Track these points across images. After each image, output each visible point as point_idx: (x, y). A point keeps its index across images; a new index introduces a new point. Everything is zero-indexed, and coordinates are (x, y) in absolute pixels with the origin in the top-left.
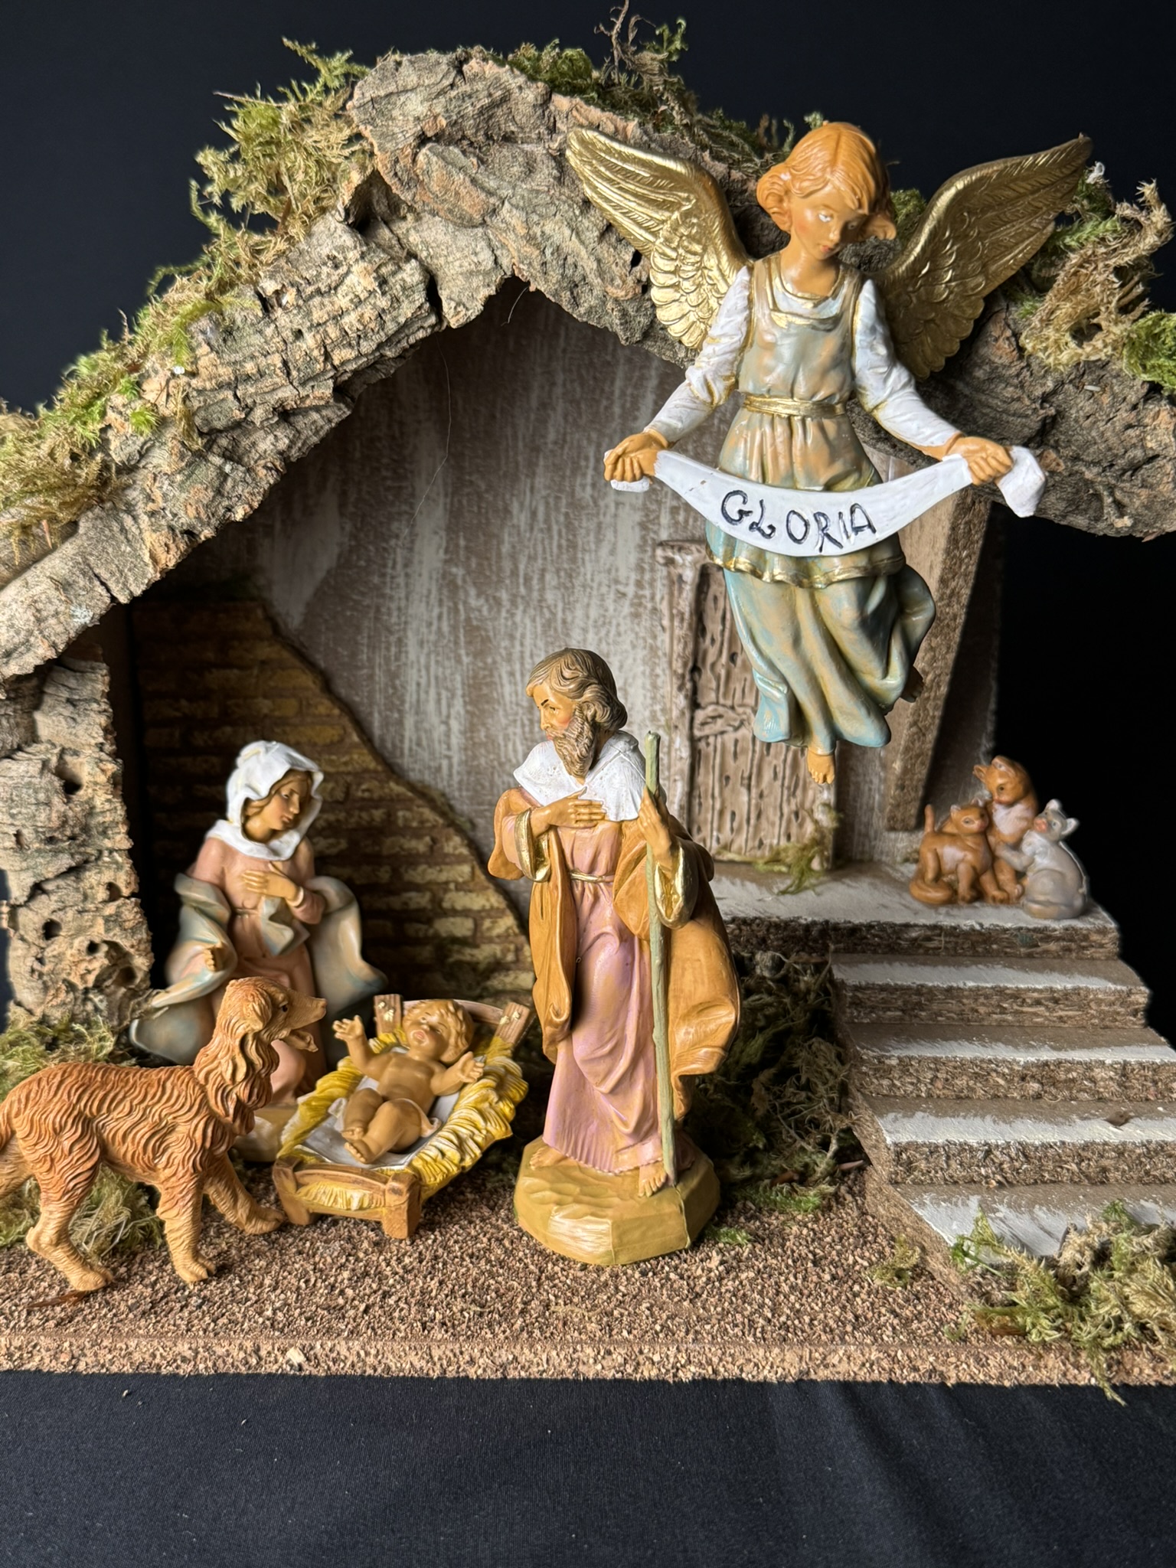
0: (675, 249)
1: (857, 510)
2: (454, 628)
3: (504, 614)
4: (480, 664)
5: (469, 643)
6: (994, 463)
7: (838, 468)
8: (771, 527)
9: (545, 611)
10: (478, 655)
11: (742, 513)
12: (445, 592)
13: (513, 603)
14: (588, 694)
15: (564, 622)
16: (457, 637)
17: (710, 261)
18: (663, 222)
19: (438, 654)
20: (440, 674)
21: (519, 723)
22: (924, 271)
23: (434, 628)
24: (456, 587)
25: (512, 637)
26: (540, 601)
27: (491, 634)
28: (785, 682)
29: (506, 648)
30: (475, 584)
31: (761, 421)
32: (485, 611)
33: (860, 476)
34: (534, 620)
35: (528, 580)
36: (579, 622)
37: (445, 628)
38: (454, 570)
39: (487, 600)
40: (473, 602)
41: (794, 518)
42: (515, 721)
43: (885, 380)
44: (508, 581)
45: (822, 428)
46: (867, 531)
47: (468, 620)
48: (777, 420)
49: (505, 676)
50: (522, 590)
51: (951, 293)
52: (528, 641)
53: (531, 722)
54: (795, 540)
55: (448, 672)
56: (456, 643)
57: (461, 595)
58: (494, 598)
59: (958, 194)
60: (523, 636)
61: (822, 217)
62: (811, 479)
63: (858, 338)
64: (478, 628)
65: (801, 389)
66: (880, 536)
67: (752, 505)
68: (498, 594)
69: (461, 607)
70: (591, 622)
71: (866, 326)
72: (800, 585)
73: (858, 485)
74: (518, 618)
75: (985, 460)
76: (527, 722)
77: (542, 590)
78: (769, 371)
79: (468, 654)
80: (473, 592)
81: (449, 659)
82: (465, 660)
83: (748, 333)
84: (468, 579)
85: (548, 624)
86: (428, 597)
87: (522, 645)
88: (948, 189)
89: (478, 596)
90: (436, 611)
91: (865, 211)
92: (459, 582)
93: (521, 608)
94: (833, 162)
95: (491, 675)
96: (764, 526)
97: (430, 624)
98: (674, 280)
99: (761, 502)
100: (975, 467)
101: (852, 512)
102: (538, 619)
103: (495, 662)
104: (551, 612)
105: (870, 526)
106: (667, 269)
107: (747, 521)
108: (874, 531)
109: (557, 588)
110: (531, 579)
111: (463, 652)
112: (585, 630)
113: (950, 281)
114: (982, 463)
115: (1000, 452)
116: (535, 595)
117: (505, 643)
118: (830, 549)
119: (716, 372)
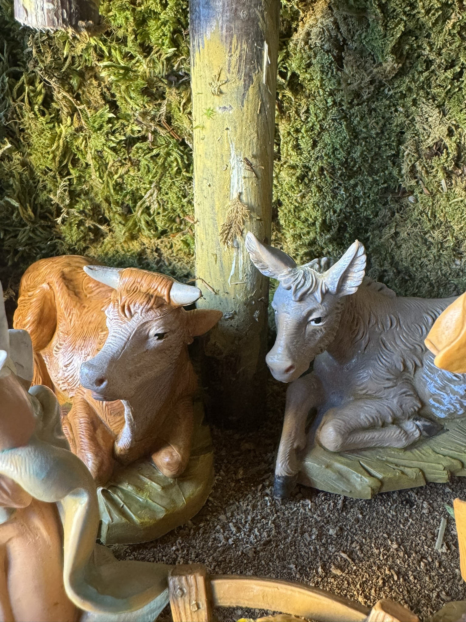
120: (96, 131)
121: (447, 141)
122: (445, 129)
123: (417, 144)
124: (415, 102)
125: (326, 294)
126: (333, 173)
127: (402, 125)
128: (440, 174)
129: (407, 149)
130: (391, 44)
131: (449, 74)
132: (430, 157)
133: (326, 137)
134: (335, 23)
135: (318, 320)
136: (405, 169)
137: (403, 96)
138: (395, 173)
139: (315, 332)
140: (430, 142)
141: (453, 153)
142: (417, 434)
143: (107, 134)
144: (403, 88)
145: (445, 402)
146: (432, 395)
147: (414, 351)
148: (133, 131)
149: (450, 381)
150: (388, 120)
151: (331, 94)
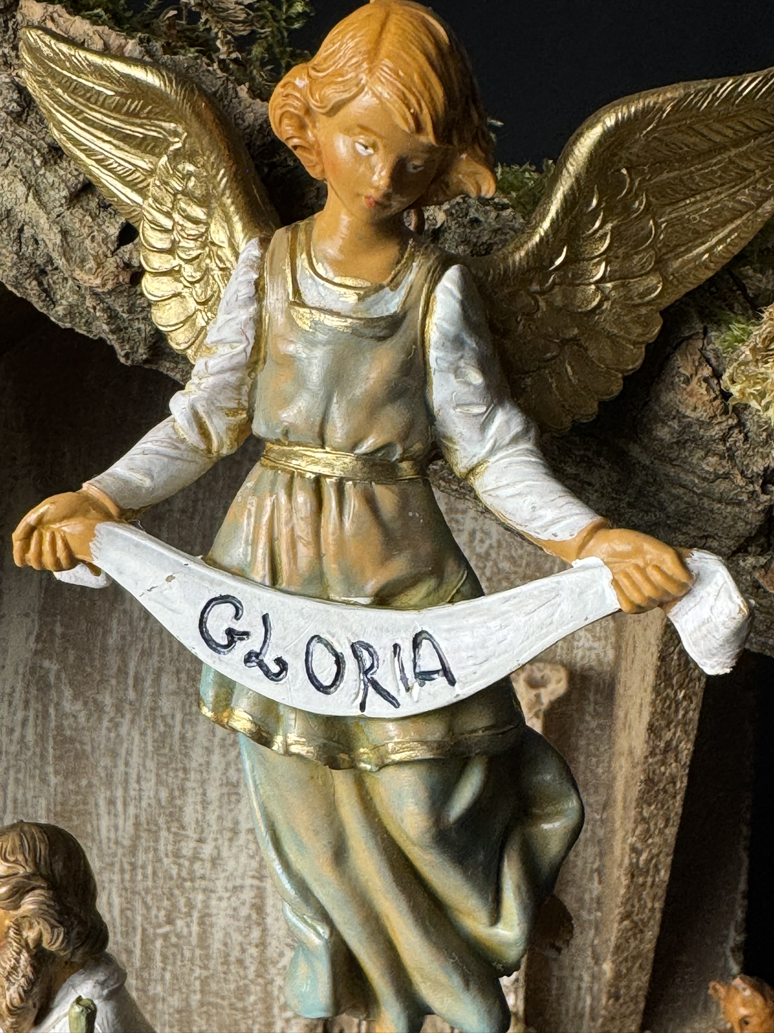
0: (168, 215)
1: (425, 644)
2: (42, 738)
3: (105, 723)
4: (71, 787)
5: (59, 758)
6: (656, 577)
7: (398, 567)
8: (279, 661)
9: (159, 721)
10: (70, 774)
11: (230, 632)
12: (34, 691)
13: (119, 709)
14: (29, 904)
15: (183, 738)
16: (44, 749)
17: (218, 234)
18: (151, 173)
19: (18, 771)
20: (20, 796)
21: (117, 868)
22: (558, 262)
23: (17, 735)
24: (48, 686)
25: (114, 754)
26: (153, 709)
27: (88, 748)
28: (326, 919)
29: (106, 768)
30: (71, 684)
31: (273, 483)
32: (82, 718)
33: (439, 585)
34: (143, 734)
35: (138, 680)
36: (202, 739)
37: (30, 737)
38: (46, 664)
39: (85, 703)
40: (67, 706)
41: (318, 650)
42: (112, 864)
43: (484, 427)
44: (113, 682)
45: (370, 502)
46: (441, 680)
47: (60, 728)
48: (297, 482)
49: (102, 803)
50: (131, 695)
51: (605, 298)
52: (135, 760)
53: (134, 867)
54: (320, 687)
55: (29, 796)
56: (43, 757)
57: (53, 694)
58: (95, 701)
59: (607, 135)
60: (129, 753)
61: (360, 148)
62: (352, 584)
63: (434, 355)
64: (72, 740)
65: (338, 430)
66: (463, 691)
67: (250, 622)
68: (100, 698)
69: (52, 711)
70: (216, 740)
71: (445, 335)
72: (334, 764)
73: (433, 600)
74: (124, 730)
75: (642, 571)
76: (127, 867)
77: (156, 695)
78: (287, 401)
79: (56, 773)
80: (68, 693)
81: (32, 777)
82: (53, 780)
83: (258, 338)
84: (63, 675)
85: (162, 741)
86: (10, 695)
87: (127, 764)
88: (592, 126)
89: (75, 697)
90: (20, 715)
91: (428, 138)
92: (52, 679)
93: (128, 716)
94: (373, 54)
95: (85, 803)
96: (269, 659)
97: (11, 731)
98: (173, 262)
99: (265, 618)
100: (625, 582)
101: (416, 644)
102: (149, 732)
103: (90, 785)
104: (167, 725)
105: (446, 672)
106: (160, 245)
107: (241, 648)
108: (452, 682)
109: (175, 693)
110: (143, 680)
111: (50, 769)
112: (209, 751)
113: (603, 279)
114: (637, 577)
115: (667, 558)
116: (147, 700)
117: (106, 761)
118: (377, 707)
119: (210, 401)
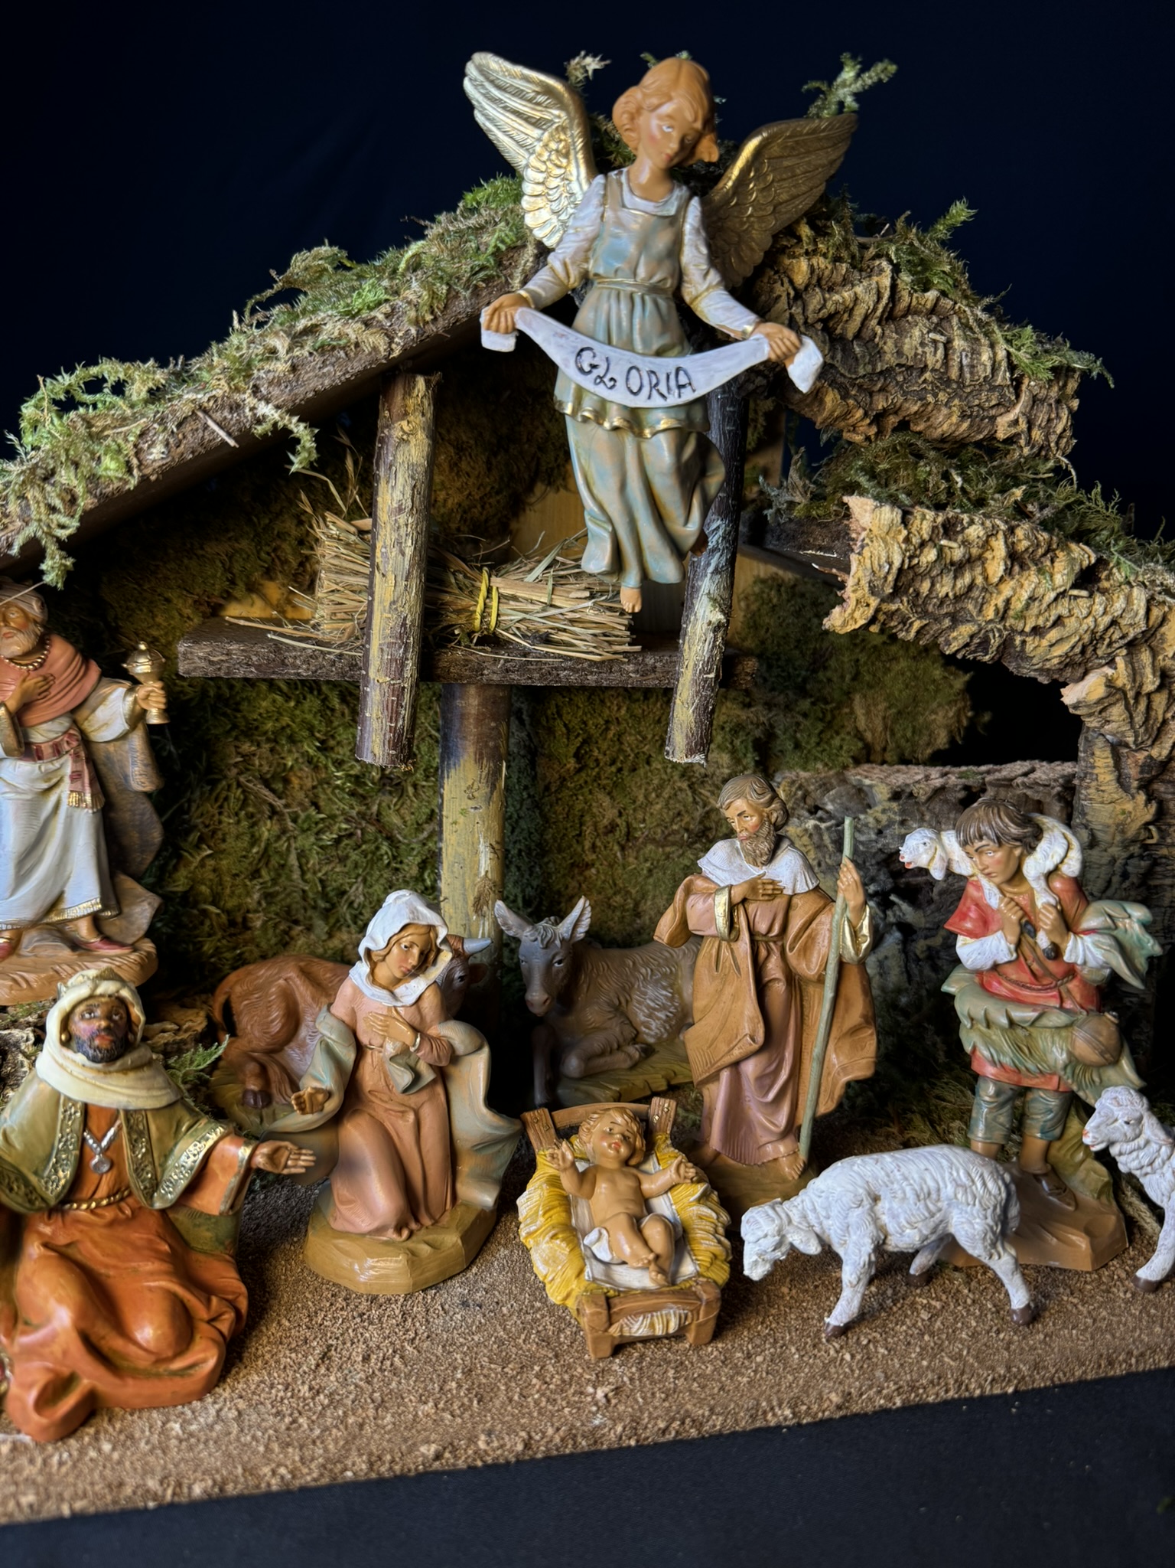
120: (303, 831)
121: (618, 821)
122: (616, 811)
123: (595, 825)
124: (591, 792)
125: (563, 941)
126: (529, 854)
127: (582, 810)
128: (616, 848)
129: (588, 830)
130: (572, 749)
131: (613, 769)
132: (606, 834)
133: (523, 824)
134: (529, 735)
135: (559, 962)
136: (587, 844)
137: (581, 787)
138: (579, 849)
139: (558, 971)
140: (605, 822)
141: (624, 830)
142: (637, 1055)
143: (317, 834)
144: (581, 782)
145: (653, 1027)
146: (643, 1023)
147: (623, 988)
148: (340, 829)
149: (654, 1009)
150: (571, 807)
151: (526, 788)
